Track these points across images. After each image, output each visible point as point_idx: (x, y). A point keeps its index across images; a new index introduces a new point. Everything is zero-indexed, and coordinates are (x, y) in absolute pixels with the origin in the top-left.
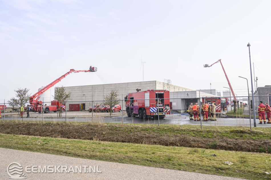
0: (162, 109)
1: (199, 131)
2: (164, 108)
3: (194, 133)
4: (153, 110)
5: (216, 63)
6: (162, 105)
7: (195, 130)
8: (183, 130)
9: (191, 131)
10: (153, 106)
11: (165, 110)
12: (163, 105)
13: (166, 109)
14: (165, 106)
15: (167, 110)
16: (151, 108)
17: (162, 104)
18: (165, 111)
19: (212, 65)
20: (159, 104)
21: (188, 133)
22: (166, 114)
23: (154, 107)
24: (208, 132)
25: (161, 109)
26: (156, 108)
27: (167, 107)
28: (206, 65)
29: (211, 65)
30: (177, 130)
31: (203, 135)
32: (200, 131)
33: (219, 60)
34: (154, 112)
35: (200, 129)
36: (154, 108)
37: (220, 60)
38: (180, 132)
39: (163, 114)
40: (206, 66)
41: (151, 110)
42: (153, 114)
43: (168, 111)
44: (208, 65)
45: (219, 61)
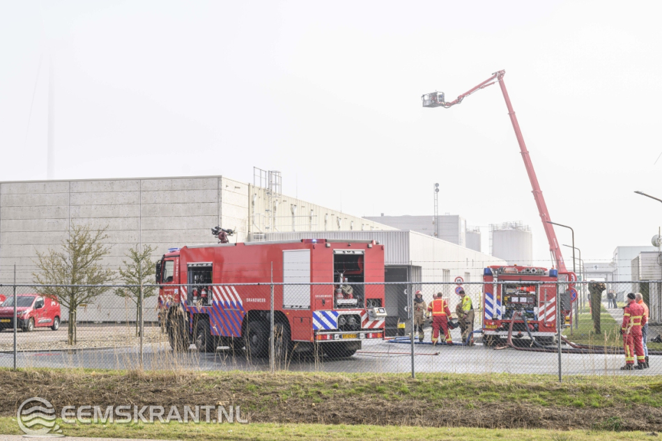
0: (357, 317)
1: (557, 390)
2: (362, 314)
3: (541, 396)
4: (325, 323)
5: (481, 86)
6: (354, 301)
7: (543, 386)
8: (503, 389)
9: (532, 391)
10: (323, 304)
11: (367, 320)
12: (361, 300)
13: (374, 316)
14: (367, 305)
15: (376, 322)
16: (318, 313)
17: (354, 297)
18: (366, 326)
19: (463, 96)
20: (346, 296)
21: (525, 395)
22: (371, 336)
23: (328, 308)
24: (586, 391)
25: (354, 315)
26: (336, 314)
27: (376, 309)
28: (434, 96)
29: (456, 98)
30: (486, 389)
31: (571, 401)
32: (561, 390)
33: (495, 75)
34: (328, 329)
35: (557, 383)
36: (329, 313)
37: (500, 75)
38: (497, 394)
39: (358, 336)
40: (435, 100)
41: (315, 321)
42: (324, 337)
43: (377, 326)
44: (442, 96)
45: (496, 79)
